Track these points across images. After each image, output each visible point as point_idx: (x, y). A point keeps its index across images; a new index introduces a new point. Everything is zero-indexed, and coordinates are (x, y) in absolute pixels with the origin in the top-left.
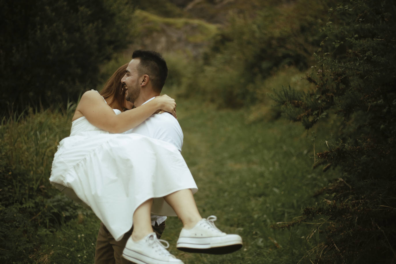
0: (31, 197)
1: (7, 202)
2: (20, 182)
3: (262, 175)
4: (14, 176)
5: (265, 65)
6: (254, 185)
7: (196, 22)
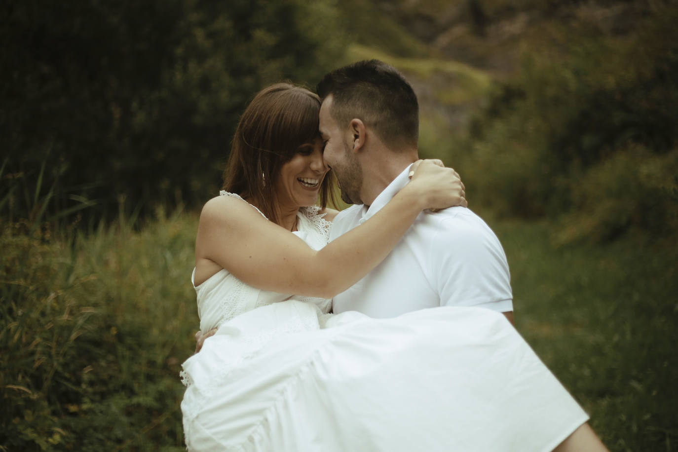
0: (150, 378)
1: (104, 389)
2: (130, 348)
3: (598, 350)
4: (120, 337)
5: (588, 141)
6: (587, 372)
7: (453, 67)
